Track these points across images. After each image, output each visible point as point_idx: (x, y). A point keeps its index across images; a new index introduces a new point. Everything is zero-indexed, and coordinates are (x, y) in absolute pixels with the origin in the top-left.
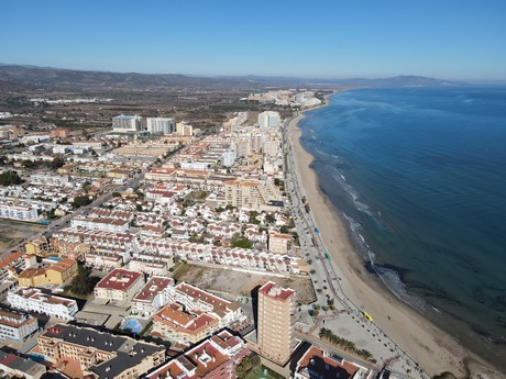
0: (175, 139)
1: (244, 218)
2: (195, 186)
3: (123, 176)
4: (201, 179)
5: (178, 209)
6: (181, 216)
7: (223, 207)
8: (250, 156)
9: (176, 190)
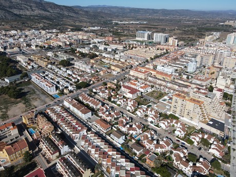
0: (165, 47)
2: (157, 86)
3: (119, 70)
4: (164, 81)
5: (133, 108)
6: (132, 113)
7: (169, 113)
8: (209, 68)
9: (141, 88)
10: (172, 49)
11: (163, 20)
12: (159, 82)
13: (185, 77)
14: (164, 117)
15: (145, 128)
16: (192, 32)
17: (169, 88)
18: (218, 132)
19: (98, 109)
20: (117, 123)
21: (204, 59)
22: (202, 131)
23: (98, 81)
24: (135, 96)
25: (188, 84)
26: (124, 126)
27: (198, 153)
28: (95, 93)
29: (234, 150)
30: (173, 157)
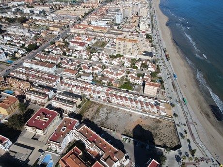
0: (90, 5)
1: (127, 64)
2: (99, 38)
3: (58, 30)
4: (102, 33)
5: (87, 56)
6: (89, 60)
7: (115, 54)
8: (132, 18)
9: (87, 41)
10: (96, 6)
12: (99, 34)
13: (116, 28)
14: (113, 57)
15: (104, 67)
17: (108, 37)
18: (149, 58)
19: (60, 63)
20: (81, 69)
21: (126, 11)
22: (140, 60)
23: (44, 42)
24: (85, 48)
25: (121, 32)
26: (89, 69)
27: (142, 72)
28: (49, 52)
29: (161, 66)
30: (129, 78)
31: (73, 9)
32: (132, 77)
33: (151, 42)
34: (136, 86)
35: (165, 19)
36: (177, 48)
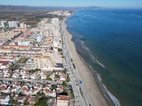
0: (19, 30)
1: (44, 77)
2: (22, 55)
4: (25, 51)
5: (9, 74)
6: (10, 78)
7: (34, 69)
8: (48, 38)
9: (11, 59)
10: (24, 30)
11: (11, 12)
12: (23, 52)
13: (37, 45)
14: (32, 72)
15: (22, 83)
16: (33, 19)
17: (30, 54)
18: (61, 69)
21: (44, 33)
22: (54, 71)
24: (8, 66)
25: (40, 49)
29: (70, 74)
30: (44, 92)
31: (5, 34)
32: (47, 91)
33: (61, 54)
34: (51, 100)
35: (70, 37)
36: (80, 57)
